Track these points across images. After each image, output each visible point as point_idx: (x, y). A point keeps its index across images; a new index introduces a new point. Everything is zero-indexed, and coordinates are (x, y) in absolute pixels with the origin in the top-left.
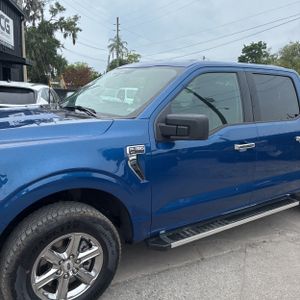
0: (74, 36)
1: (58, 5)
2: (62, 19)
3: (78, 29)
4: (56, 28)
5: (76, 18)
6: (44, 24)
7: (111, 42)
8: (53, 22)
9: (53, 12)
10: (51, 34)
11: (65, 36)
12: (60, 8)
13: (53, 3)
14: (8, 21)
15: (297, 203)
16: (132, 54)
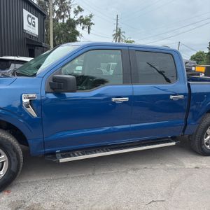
0: (89, 28)
1: (79, 7)
2: (81, 17)
3: (92, 24)
4: (78, 23)
5: (91, 16)
6: (70, 20)
7: (115, 32)
8: (76, 19)
9: (76, 12)
10: (74, 27)
11: (83, 28)
12: (80, 10)
13: (76, 7)
14: (34, 19)
15: (174, 143)
16: (129, 40)
